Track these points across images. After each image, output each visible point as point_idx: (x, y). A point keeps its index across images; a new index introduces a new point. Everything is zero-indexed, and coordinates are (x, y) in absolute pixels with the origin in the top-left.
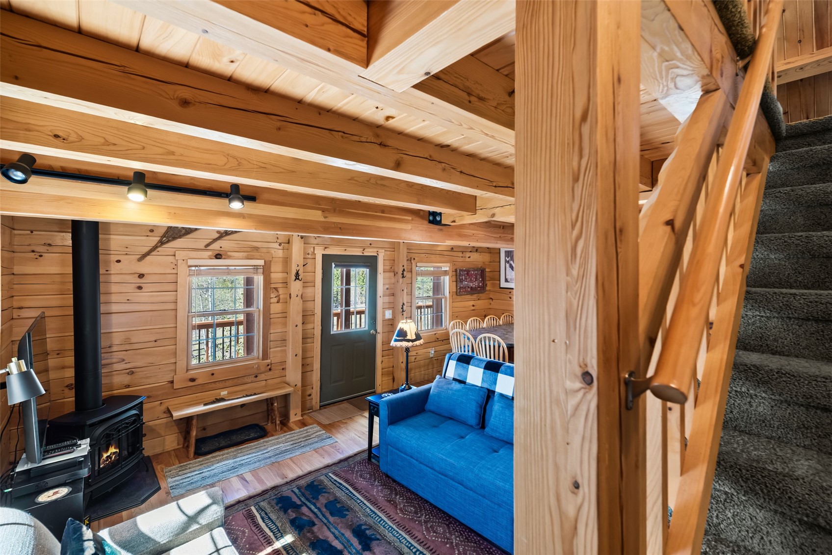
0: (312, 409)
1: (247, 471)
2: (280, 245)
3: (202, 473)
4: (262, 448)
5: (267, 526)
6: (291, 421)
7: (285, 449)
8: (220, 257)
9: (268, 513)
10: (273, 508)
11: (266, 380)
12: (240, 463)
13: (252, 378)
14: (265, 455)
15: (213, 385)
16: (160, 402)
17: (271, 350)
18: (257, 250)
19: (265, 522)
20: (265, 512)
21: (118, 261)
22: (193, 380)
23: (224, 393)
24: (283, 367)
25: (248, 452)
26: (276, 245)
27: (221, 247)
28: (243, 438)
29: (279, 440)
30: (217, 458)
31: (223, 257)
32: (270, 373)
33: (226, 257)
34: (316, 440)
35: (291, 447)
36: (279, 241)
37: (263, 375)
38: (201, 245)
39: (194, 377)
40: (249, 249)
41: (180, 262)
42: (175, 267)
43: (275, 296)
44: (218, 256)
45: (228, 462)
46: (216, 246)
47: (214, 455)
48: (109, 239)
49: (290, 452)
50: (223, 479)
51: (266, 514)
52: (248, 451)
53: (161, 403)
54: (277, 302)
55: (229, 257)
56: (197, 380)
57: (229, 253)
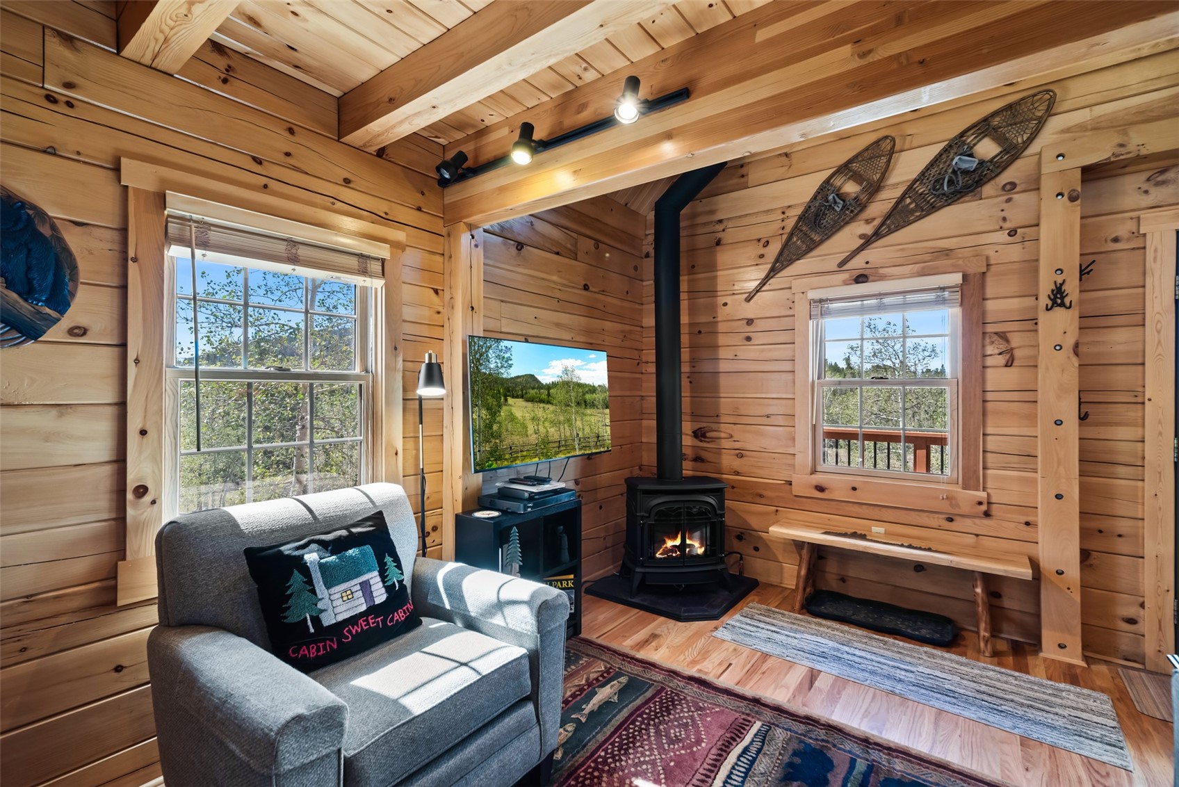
0: (1143, 664)
1: (834, 672)
2: (1012, 233)
3: (778, 633)
4: (908, 659)
5: (733, 768)
6: (1042, 655)
7: (953, 688)
8: (864, 279)
9: (763, 752)
10: (780, 754)
11: (977, 535)
12: (841, 656)
13: (939, 521)
14: (898, 671)
15: (856, 509)
16: (775, 508)
17: (989, 472)
18: (947, 255)
19: (738, 759)
20: (762, 746)
21: (725, 304)
22: (820, 489)
23: (878, 529)
24: (1030, 519)
25: (875, 650)
26: (1003, 237)
27: (867, 263)
28: (901, 626)
29: (962, 668)
30: (821, 629)
31: (871, 278)
32: (986, 522)
33: (876, 278)
34: (1060, 722)
35: (970, 694)
36: (1008, 225)
37: (968, 522)
38: (833, 265)
39: (824, 485)
40: (927, 257)
41: (797, 298)
42: (791, 305)
43: (997, 351)
44: (861, 279)
45: (826, 641)
46: (858, 263)
47: (829, 623)
48: (715, 278)
49: (954, 700)
50: (788, 658)
51: (759, 751)
52: (880, 647)
53: (777, 511)
54: (1006, 366)
55: (882, 278)
56: (827, 491)
57: (882, 271)
